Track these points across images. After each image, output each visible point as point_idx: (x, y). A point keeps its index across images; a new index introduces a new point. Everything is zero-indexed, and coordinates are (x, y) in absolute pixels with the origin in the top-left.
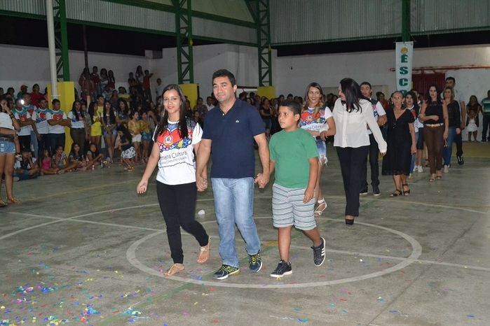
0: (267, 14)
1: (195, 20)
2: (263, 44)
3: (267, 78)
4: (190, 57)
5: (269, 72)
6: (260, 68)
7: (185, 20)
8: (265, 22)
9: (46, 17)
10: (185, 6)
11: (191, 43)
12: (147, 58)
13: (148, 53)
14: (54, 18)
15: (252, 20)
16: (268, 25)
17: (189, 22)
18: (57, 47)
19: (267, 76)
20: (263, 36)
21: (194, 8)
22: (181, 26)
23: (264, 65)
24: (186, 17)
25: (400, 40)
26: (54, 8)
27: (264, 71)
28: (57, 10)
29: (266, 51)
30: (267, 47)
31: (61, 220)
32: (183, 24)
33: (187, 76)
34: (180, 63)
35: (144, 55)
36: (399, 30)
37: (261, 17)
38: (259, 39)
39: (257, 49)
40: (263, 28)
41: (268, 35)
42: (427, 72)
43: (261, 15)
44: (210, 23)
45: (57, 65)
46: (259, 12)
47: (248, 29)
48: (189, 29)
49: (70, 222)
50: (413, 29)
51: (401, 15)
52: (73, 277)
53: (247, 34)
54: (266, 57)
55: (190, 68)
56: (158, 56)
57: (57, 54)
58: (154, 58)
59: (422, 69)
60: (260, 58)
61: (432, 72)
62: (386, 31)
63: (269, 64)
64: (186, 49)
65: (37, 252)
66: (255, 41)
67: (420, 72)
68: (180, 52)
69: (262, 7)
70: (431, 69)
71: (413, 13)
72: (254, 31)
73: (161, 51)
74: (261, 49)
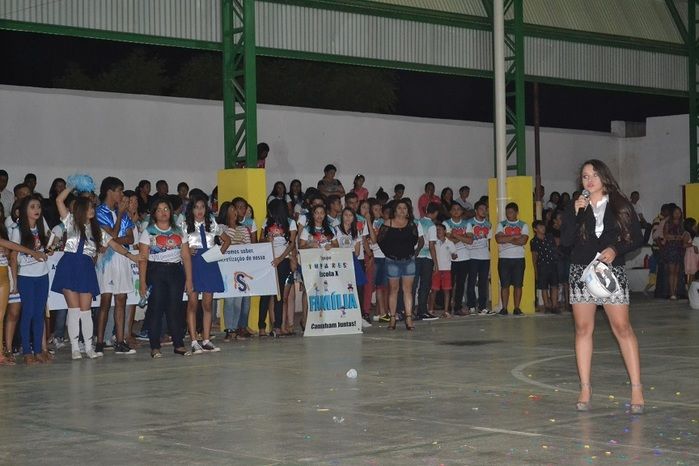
9: (492, 73)
12: (615, 136)
13: (617, 126)
14: (508, 75)
18: (508, 121)
26: (506, 59)
28: (510, 63)
35: (609, 131)
45: (508, 149)
56: (637, 130)
57: (508, 132)
58: (628, 135)
73: (645, 121)
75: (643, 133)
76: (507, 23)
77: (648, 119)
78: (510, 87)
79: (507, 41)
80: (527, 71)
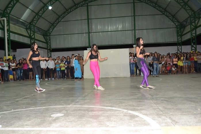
0: (50, 40)
2: (49, 48)
6: (48, 55)
7: (33, 40)
15: (45, 42)
16: (50, 43)
20: (49, 46)
25: (88, 48)
28: (8, 36)
36: (87, 45)
37: (48, 41)
38: (48, 47)
39: (47, 50)
40: (49, 44)
43: (48, 40)
46: (47, 39)
47: (44, 44)
51: (88, 41)
58: (13, 52)
60: (48, 52)
63: (51, 54)
66: (46, 47)
71: (91, 41)
72: (46, 44)
73: (16, 50)
74: (48, 50)
75: (16, 52)
76: (7, 29)
78: (8, 40)
79: (7, 33)
80: (11, 39)
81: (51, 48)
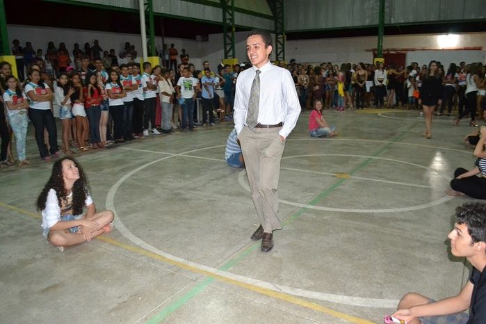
0: (282, 11)
1: (236, 14)
2: (278, 31)
3: (281, 55)
4: (232, 39)
5: (283, 51)
6: (277, 48)
7: (229, 13)
8: (280, 16)
9: (139, 10)
10: (230, 4)
11: (234, 29)
13: (198, 37)
14: (145, 11)
15: (271, 14)
16: (282, 18)
17: (232, 15)
19: (282, 53)
20: (279, 26)
21: (236, 5)
22: (227, 18)
23: (279, 46)
24: (231, 12)
26: (145, 4)
27: (279, 50)
28: (147, 6)
29: (281, 36)
30: (282, 34)
31: (175, 155)
32: (228, 16)
33: (231, 53)
34: (225, 45)
35: (195, 39)
36: (376, 22)
37: (278, 12)
38: (276, 28)
39: (274, 35)
40: (280, 20)
41: (282, 25)
42: (392, 52)
43: (278, 10)
44: (245, 16)
45: (147, 45)
46: (276, 8)
47: (269, 20)
48: (232, 20)
49: (182, 157)
50: (386, 22)
51: (378, 11)
52: (211, 201)
53: (268, 24)
54: (281, 40)
55: (233, 47)
56: (205, 39)
57: (147, 38)
58: (202, 41)
59: (388, 50)
60: (277, 41)
61: (395, 52)
62: (367, 22)
63: (283, 45)
64: (230, 34)
65: (171, 180)
66: (273, 29)
67: (386, 52)
68: (226, 36)
69: (278, 5)
70: (394, 50)
71: (387, 10)
72: (273, 22)
73: (208, 36)
74: (277, 35)
75: (207, 40)
77: (209, 35)
81: (285, 30)
